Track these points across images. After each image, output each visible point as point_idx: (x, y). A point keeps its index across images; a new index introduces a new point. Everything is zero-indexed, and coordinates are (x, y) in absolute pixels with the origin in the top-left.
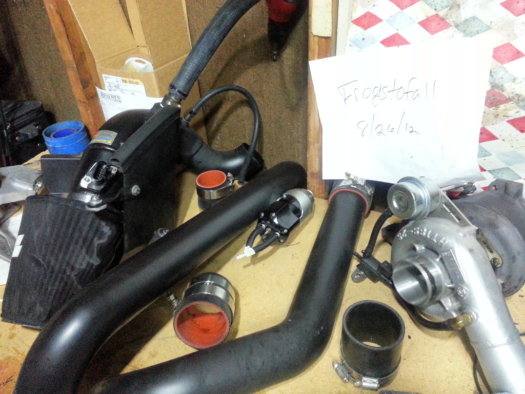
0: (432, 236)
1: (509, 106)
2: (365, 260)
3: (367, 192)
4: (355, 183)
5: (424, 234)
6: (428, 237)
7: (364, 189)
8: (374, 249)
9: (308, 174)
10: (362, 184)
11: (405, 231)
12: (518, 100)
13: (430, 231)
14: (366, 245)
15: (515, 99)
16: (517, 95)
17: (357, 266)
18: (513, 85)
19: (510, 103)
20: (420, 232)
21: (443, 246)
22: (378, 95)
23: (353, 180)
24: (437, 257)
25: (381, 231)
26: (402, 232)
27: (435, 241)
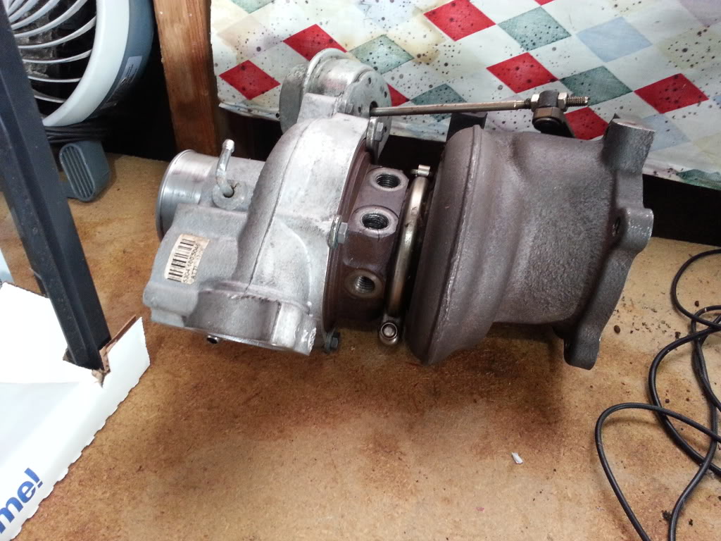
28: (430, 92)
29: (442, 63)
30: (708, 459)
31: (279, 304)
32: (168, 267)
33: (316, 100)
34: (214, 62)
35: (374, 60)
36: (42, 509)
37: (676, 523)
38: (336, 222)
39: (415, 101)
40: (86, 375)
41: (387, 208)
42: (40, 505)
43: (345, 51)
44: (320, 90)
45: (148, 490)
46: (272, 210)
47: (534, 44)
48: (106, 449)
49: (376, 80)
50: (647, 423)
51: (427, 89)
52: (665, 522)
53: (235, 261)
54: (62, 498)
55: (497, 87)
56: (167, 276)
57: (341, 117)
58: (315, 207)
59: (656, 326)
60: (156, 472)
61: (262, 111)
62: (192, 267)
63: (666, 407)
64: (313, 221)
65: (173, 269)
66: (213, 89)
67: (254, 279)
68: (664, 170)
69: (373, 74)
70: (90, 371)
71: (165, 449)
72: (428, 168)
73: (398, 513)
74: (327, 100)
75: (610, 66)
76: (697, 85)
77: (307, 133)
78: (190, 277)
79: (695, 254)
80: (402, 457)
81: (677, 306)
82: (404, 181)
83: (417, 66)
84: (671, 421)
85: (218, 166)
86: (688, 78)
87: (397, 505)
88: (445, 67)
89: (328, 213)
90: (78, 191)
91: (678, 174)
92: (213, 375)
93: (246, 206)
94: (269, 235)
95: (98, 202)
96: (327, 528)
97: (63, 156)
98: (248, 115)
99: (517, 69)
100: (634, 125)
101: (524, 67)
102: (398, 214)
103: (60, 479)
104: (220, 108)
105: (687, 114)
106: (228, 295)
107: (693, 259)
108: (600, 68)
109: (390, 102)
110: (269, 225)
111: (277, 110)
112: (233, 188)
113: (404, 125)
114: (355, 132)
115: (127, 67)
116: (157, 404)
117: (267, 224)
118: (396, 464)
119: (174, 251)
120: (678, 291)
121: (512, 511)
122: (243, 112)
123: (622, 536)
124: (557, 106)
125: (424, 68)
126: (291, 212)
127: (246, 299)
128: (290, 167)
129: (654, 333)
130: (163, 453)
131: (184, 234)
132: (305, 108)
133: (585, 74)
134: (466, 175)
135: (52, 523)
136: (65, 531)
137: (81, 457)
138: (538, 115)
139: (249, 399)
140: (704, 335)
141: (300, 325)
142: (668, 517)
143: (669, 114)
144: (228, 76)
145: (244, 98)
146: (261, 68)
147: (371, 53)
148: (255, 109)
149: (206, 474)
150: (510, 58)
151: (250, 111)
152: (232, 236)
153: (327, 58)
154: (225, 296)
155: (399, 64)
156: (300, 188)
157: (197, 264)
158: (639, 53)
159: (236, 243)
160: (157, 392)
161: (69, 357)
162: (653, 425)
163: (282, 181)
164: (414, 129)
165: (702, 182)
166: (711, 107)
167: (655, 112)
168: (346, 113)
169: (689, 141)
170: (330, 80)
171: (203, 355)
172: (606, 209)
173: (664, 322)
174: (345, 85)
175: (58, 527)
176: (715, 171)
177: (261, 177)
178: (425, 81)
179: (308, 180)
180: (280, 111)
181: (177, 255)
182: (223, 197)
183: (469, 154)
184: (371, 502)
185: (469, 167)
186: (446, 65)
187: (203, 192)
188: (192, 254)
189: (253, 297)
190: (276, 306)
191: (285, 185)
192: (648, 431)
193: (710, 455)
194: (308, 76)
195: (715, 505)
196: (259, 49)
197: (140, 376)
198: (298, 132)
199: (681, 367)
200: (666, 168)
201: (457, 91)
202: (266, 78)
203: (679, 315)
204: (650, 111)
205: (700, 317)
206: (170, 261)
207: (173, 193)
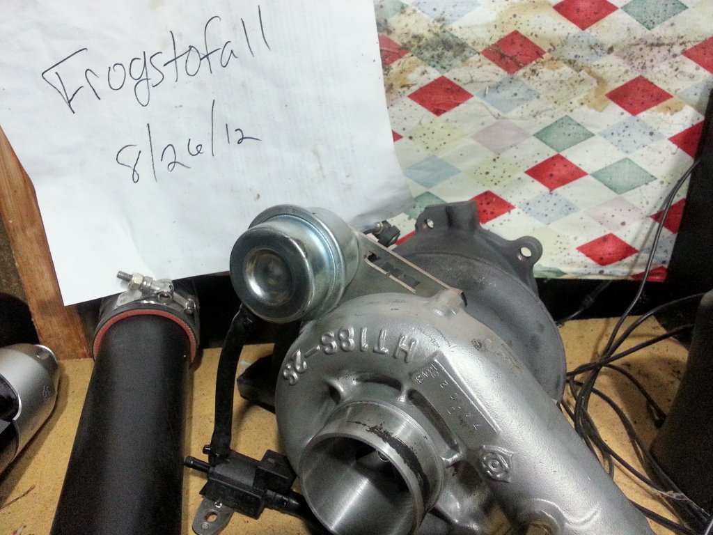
0: (374, 340)
1: (407, 63)
2: (219, 470)
3: (182, 307)
4: (147, 292)
5: (352, 341)
6: (365, 345)
7: (174, 302)
8: (233, 432)
9: (31, 309)
10: (167, 290)
11: (299, 353)
12: (419, 47)
13: (365, 331)
14: (211, 427)
15: (413, 46)
16: (415, 37)
17: (200, 493)
18: (404, 20)
19: (407, 55)
20: (339, 340)
21: (411, 358)
22: (143, 77)
23: (141, 287)
24: (399, 394)
25: (236, 383)
26: (293, 360)
27: (387, 351)
76: (504, 198)
86: (495, 193)
105: (502, 222)
108: (425, 193)
158: (452, 178)
166: (519, 213)
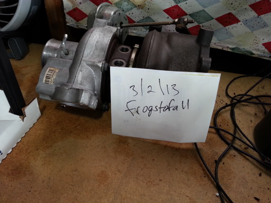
28: (143, 19)
29: (147, 9)
30: (231, 144)
31: (83, 90)
32: (44, 79)
33: (99, 21)
34: (64, 8)
35: (123, 7)
36: (3, 162)
37: (218, 164)
38: (104, 63)
39: (138, 22)
40: (17, 117)
41: (124, 59)
42: (2, 161)
43: (111, 4)
44: (101, 17)
45: (40, 156)
46: (81, 59)
47: (179, 1)
48: (25, 143)
49: (122, 14)
50: (213, 132)
51: (142, 18)
52: (215, 163)
53: (68, 77)
54: (10, 159)
55: (167, 17)
56: (44, 82)
57: (107, 27)
58: (96, 58)
59: (219, 101)
60: (43, 150)
61: (82, 26)
62: (53, 79)
63: (220, 127)
64: (96, 63)
65: (46, 79)
66: (65, 18)
67: (75, 83)
68: (226, 47)
69: (121, 12)
70: (19, 116)
71: (46, 143)
72: (138, 45)
73: (126, 162)
74: (103, 21)
75: (206, 10)
76: (236, 16)
77: (94, 32)
78: (52, 82)
79: (236, 77)
80: (128, 144)
81: (227, 95)
82: (130, 49)
83: (138, 9)
84: (221, 132)
85: (62, 44)
86: (234, 14)
87: (125, 159)
88: (148, 10)
89: (101, 60)
90: (15, 56)
91: (230, 49)
92: (63, 119)
93: (73, 58)
94: (80, 67)
95: (23, 60)
96: (101, 167)
97: (9, 43)
98: (77, 28)
99: (174, 11)
100: (208, 29)
101: (176, 10)
102: (127, 61)
103: (9, 153)
104: (67, 25)
105: (233, 27)
106: (65, 88)
107: (235, 79)
108: (202, 10)
109: (128, 22)
110: (80, 64)
111: (86, 25)
112: (68, 52)
113: (134, 31)
114: (112, 32)
115: (32, 10)
116: (44, 128)
117: (79, 63)
118: (126, 146)
119: (46, 73)
120: (228, 90)
121: (164, 160)
122: (75, 27)
123: (200, 168)
124: (184, 23)
125: (140, 10)
126: (88, 59)
127: (71, 89)
128: (88, 43)
129: (218, 104)
130: (45, 144)
131: (50, 67)
132: (95, 23)
133: (197, 13)
134: (149, 46)
135: (6, 167)
136: (11, 169)
137: (16, 146)
138: (177, 26)
139: (76, 127)
140: (235, 104)
141: (90, 98)
142: (216, 162)
143: (227, 27)
144: (69, 13)
145: (76, 21)
146: (81, 10)
147: (121, 5)
148: (80, 25)
149: (60, 150)
150: (171, 6)
151: (78, 26)
152: (67, 68)
153: (104, 6)
154: (64, 88)
155: (131, 9)
156: (91, 51)
157: (55, 78)
158: (216, 5)
159: (68, 71)
160: (44, 125)
161: (11, 111)
162: (215, 133)
163: (85, 48)
164: (138, 33)
165: (239, 52)
166: (241, 24)
167: (223, 26)
168: (110, 25)
169: (234, 37)
170: (105, 14)
171: (60, 112)
172: (197, 58)
173: (222, 100)
174: (110, 16)
175: (8, 168)
176: (243, 47)
177: (78, 47)
178: (141, 15)
179: (94, 48)
180: (87, 25)
181: (47, 74)
182: (65, 55)
183: (151, 39)
184: (117, 158)
185: (150, 44)
186: (149, 9)
187: (58, 54)
188: (53, 74)
189: (74, 89)
190: (81, 91)
191: (86, 50)
192: (213, 135)
193: (232, 143)
194: (97, 12)
195: (232, 158)
196: (80, 3)
197: (37, 119)
198: (91, 31)
199: (226, 115)
200: (226, 46)
201: (153, 19)
202: (83, 14)
203: (228, 97)
204: (221, 26)
205: (235, 98)
206: (45, 77)
207: (47, 54)
